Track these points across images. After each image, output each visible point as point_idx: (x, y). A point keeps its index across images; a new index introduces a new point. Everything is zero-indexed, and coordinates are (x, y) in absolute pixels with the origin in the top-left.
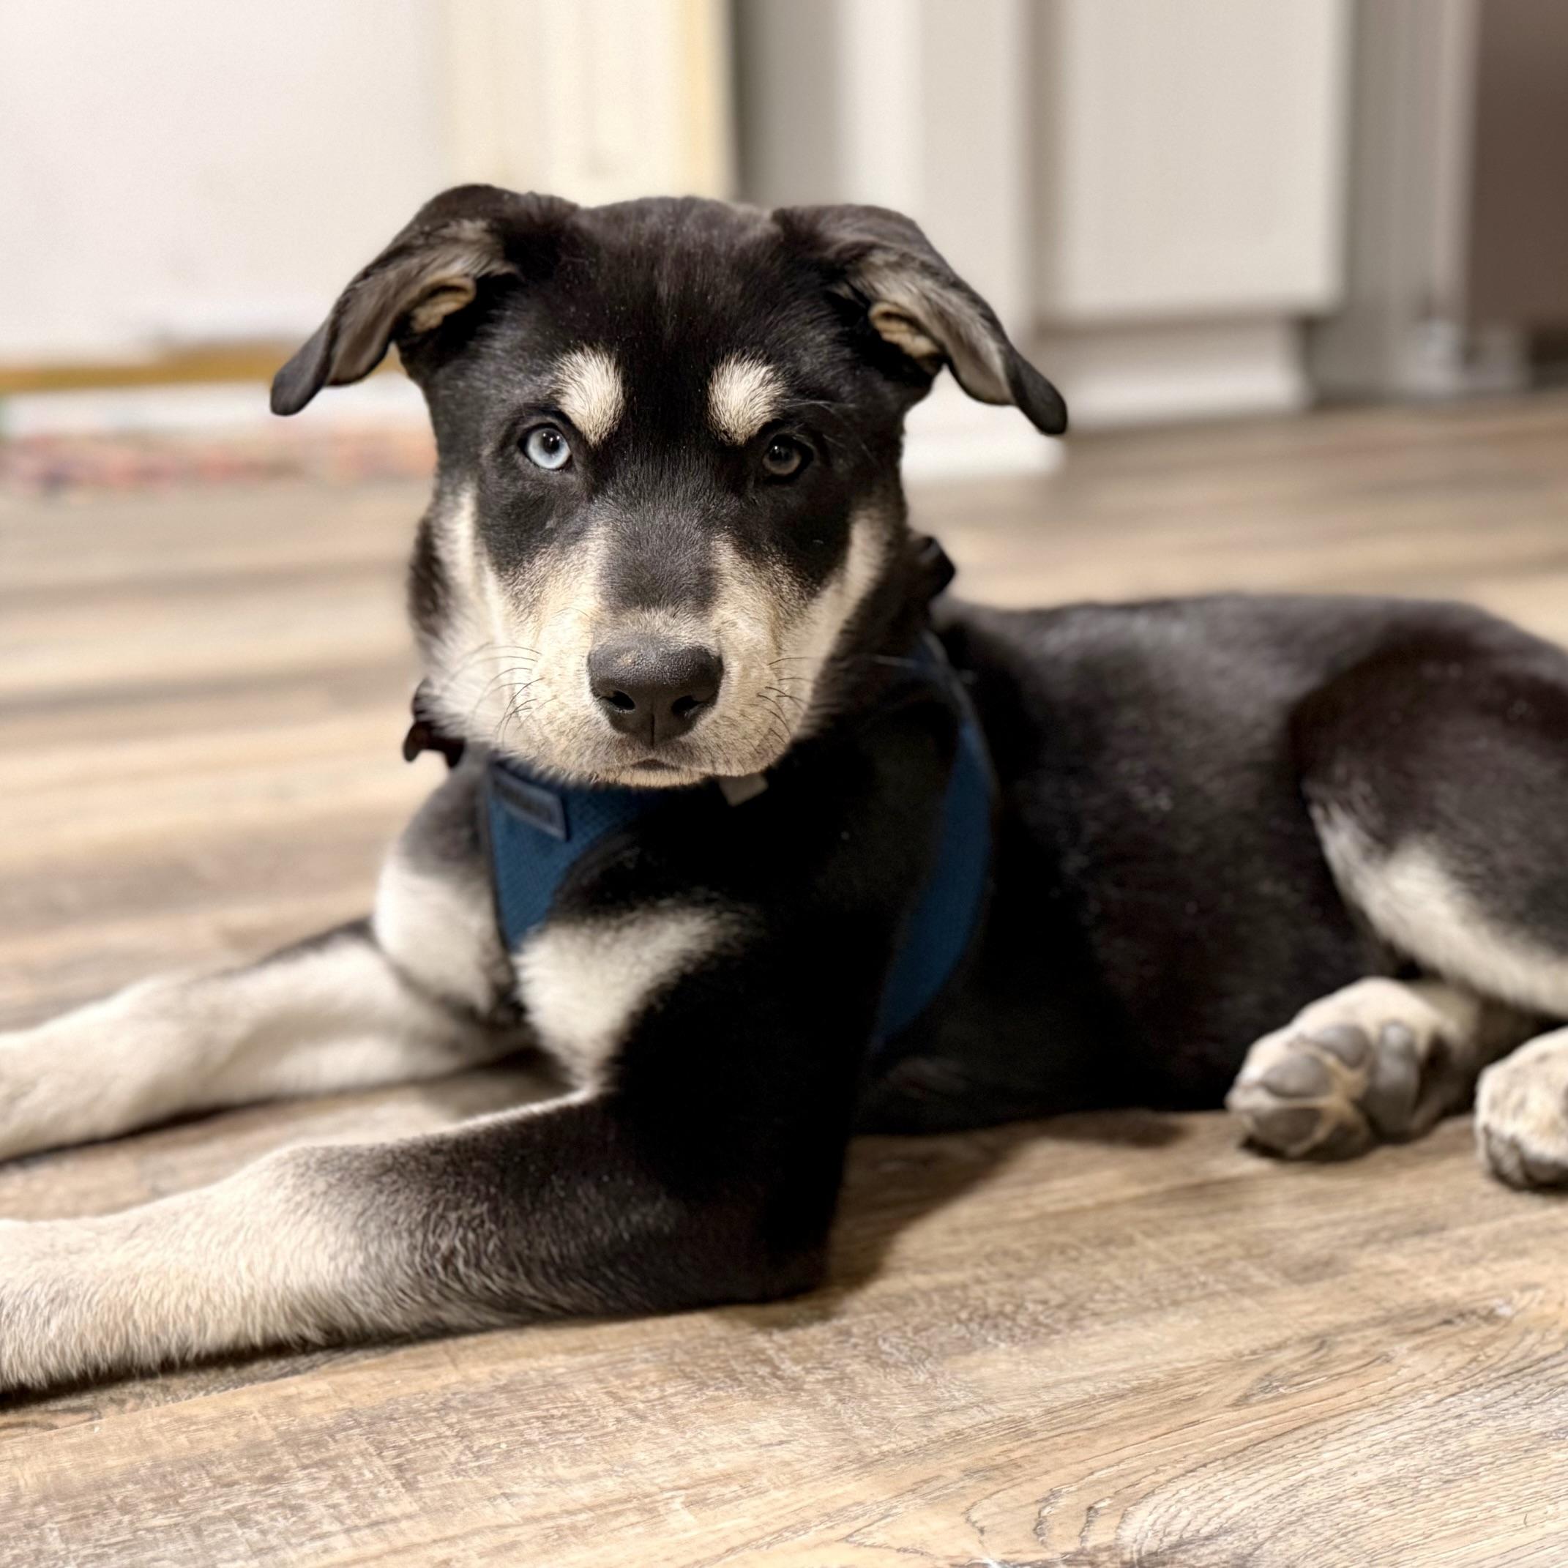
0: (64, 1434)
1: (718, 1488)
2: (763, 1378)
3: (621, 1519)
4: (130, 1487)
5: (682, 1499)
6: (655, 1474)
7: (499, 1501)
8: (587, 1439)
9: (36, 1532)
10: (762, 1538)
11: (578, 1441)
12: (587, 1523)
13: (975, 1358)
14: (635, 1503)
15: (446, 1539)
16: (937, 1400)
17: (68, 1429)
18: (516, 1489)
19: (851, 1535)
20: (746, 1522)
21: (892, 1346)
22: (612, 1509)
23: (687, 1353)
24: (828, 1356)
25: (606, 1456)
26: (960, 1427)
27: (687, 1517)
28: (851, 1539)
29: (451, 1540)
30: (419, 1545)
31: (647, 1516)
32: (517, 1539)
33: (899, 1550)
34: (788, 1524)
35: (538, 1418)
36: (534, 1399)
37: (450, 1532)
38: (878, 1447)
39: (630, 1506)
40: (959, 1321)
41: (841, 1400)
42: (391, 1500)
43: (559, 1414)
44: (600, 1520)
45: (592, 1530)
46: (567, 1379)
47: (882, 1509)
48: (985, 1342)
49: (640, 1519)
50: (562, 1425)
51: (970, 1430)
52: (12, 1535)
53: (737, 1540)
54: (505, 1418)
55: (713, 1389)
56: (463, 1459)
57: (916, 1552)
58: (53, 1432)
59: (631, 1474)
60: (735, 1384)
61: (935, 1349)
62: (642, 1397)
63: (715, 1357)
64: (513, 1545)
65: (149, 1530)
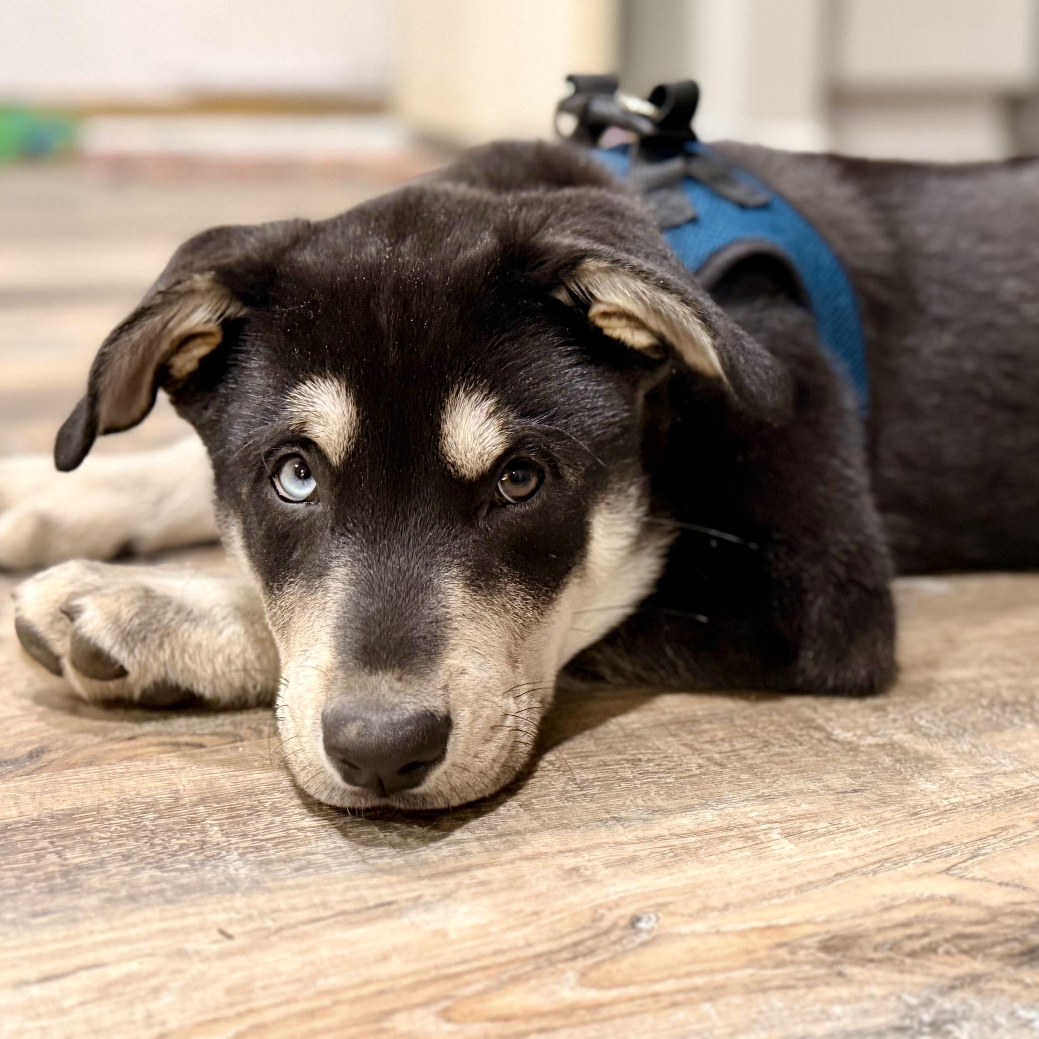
0: (213, 752)
1: (809, 824)
2: (820, 741)
3: (727, 844)
4: (278, 795)
5: (779, 831)
6: (748, 809)
7: (610, 823)
8: (676, 779)
9: (198, 827)
10: (866, 866)
11: (668, 780)
12: (697, 845)
13: (1008, 735)
14: (735, 832)
15: (571, 851)
16: (986, 765)
17: (216, 748)
18: (623, 814)
19: (949, 869)
20: (845, 852)
21: (928, 721)
22: (715, 835)
23: (745, 718)
24: (873, 727)
25: (698, 793)
26: (1018, 787)
27: (787, 846)
28: (950, 872)
29: (576, 851)
30: (547, 853)
31: (751, 843)
32: (634, 854)
33: (1001, 884)
34: (886, 856)
35: (628, 761)
36: (620, 747)
37: (573, 845)
38: (946, 799)
39: (732, 833)
40: (982, 706)
41: (898, 761)
42: (512, 817)
43: (646, 758)
44: (708, 844)
45: (702, 851)
46: (646, 732)
47: (971, 849)
48: (1012, 723)
49: (746, 845)
50: (651, 767)
51: (1028, 790)
52: (177, 827)
53: (842, 868)
54: (598, 758)
55: (777, 746)
56: (569, 788)
57: (1017, 886)
58: (203, 750)
59: (725, 808)
60: (796, 743)
61: (969, 726)
62: (717, 749)
63: (772, 723)
64: (633, 860)
65: (299, 829)
